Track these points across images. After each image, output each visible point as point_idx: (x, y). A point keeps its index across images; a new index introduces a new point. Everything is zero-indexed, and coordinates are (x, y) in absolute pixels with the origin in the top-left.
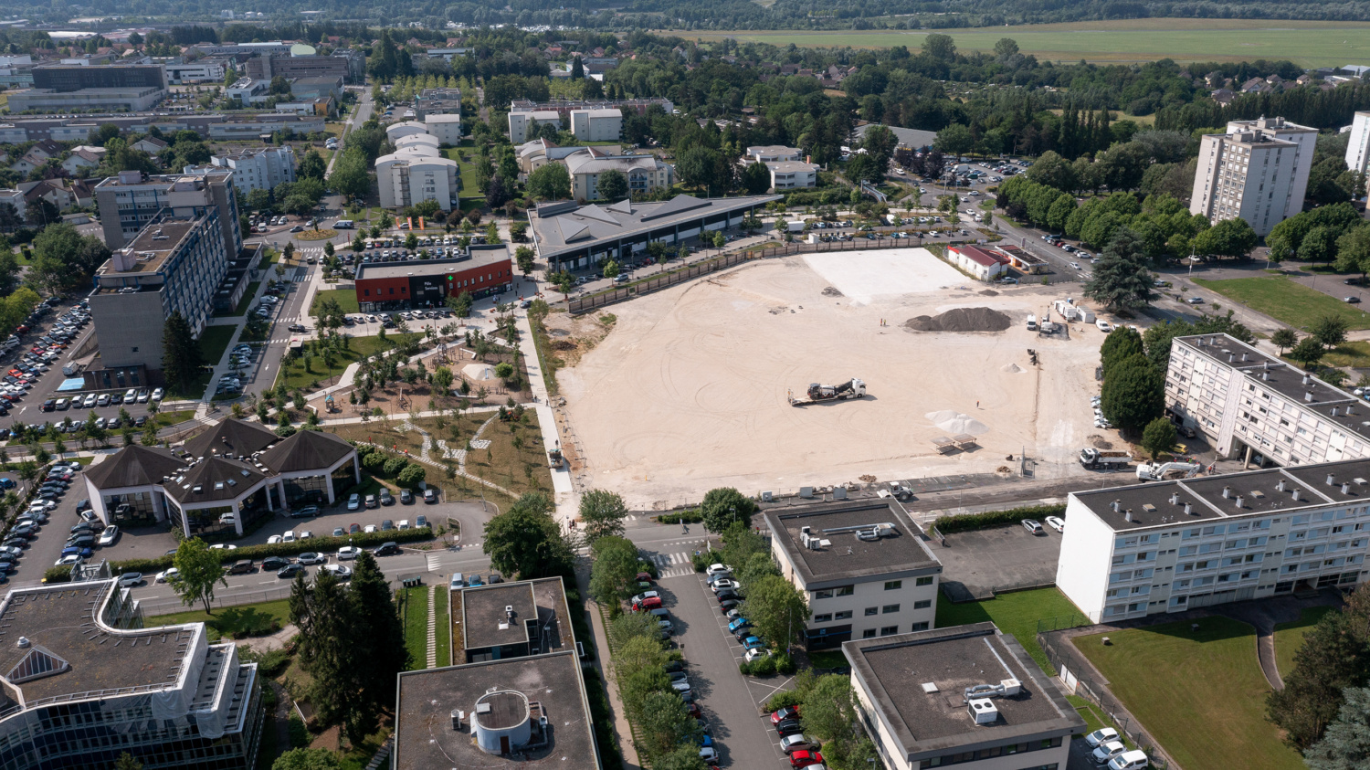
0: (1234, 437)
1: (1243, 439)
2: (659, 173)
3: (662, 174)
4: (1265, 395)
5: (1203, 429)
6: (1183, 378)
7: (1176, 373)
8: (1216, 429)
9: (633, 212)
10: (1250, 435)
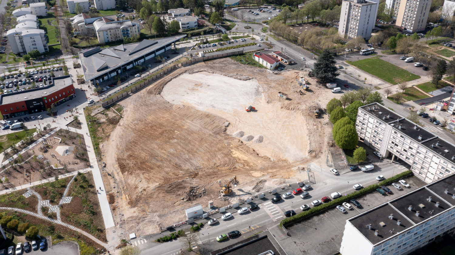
0: (387, 150)
1: (391, 152)
2: (134, 27)
3: (135, 28)
4: (401, 136)
5: (373, 145)
6: (363, 124)
7: (360, 122)
8: (379, 146)
9: (125, 50)
10: (395, 151)
